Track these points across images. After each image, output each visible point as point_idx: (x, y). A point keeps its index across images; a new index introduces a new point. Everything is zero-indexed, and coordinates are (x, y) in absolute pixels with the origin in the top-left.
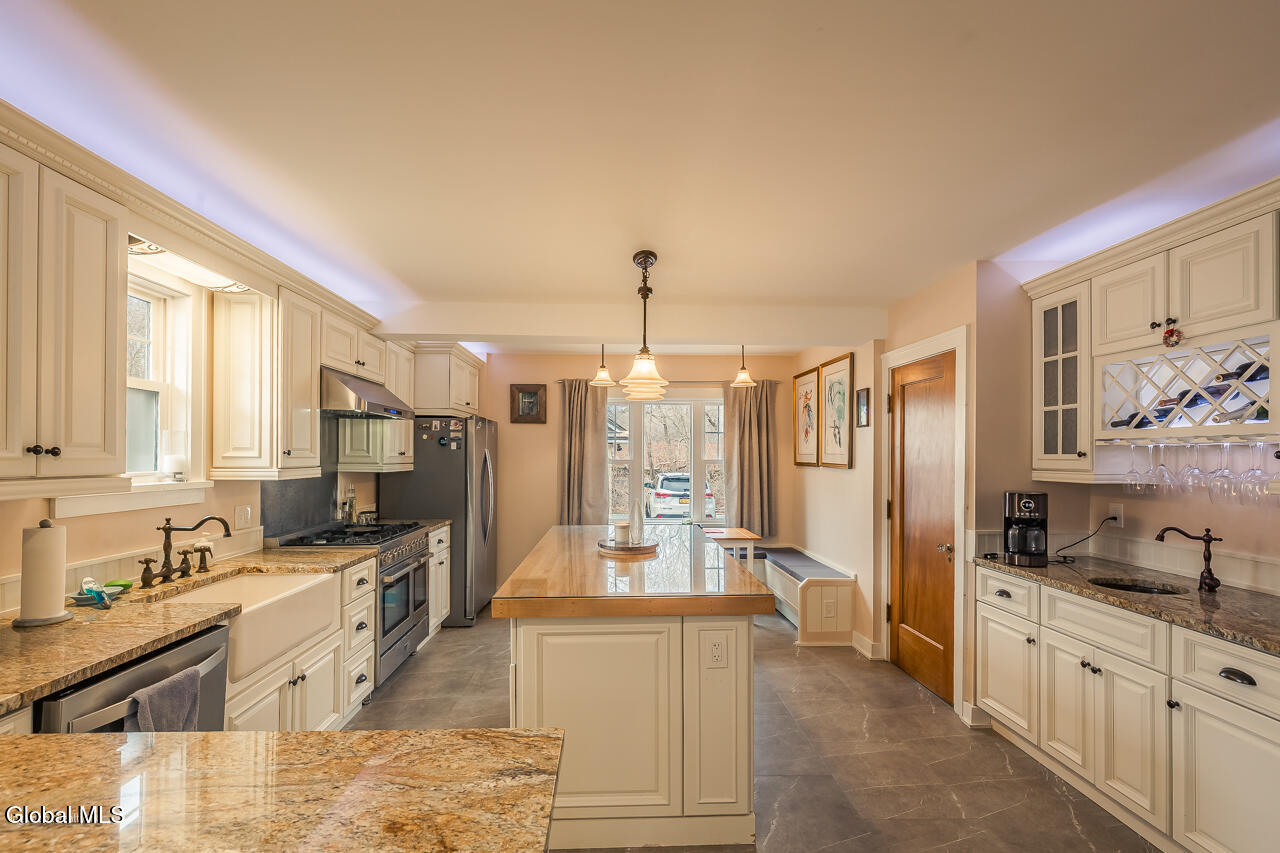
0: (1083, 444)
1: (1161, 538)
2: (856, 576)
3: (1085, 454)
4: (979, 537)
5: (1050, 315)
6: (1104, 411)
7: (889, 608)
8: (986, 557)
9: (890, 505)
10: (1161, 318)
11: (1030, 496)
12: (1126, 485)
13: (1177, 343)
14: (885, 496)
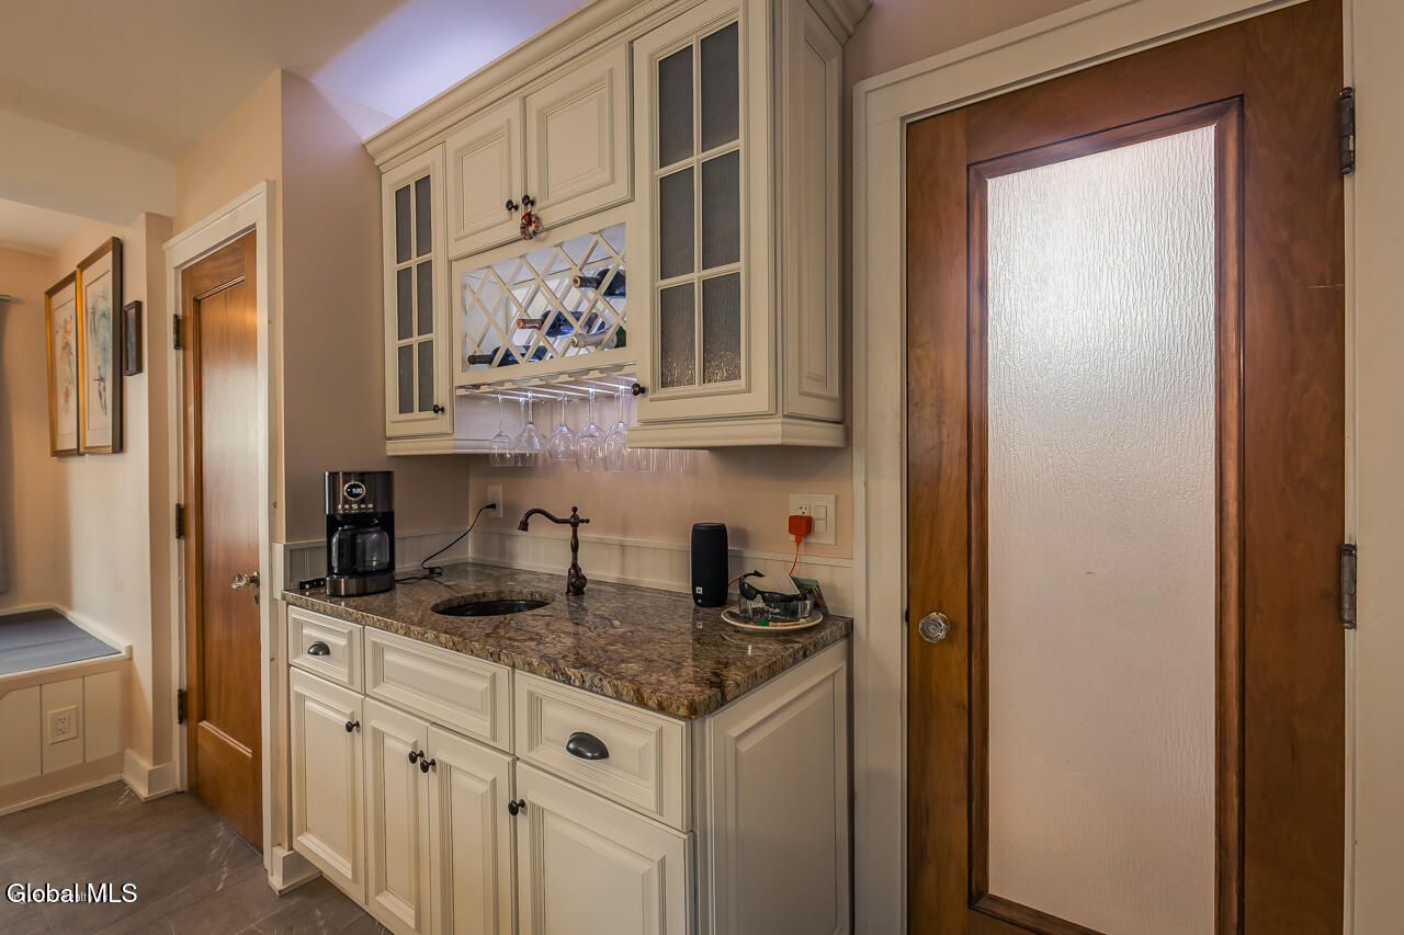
0: (441, 395)
1: (524, 526)
2: (130, 649)
3: (443, 410)
4: (291, 554)
5: (402, 195)
6: (464, 343)
7: (182, 695)
8: (302, 587)
9: (181, 511)
10: (517, 200)
11: (362, 476)
12: (493, 455)
13: (535, 233)
14: (174, 497)
